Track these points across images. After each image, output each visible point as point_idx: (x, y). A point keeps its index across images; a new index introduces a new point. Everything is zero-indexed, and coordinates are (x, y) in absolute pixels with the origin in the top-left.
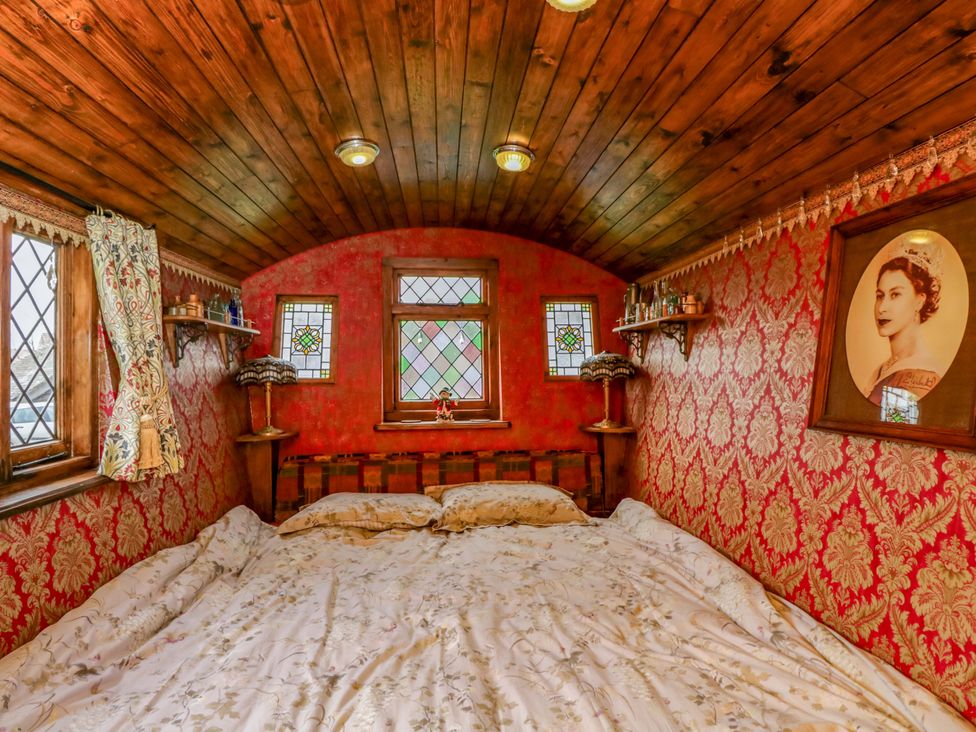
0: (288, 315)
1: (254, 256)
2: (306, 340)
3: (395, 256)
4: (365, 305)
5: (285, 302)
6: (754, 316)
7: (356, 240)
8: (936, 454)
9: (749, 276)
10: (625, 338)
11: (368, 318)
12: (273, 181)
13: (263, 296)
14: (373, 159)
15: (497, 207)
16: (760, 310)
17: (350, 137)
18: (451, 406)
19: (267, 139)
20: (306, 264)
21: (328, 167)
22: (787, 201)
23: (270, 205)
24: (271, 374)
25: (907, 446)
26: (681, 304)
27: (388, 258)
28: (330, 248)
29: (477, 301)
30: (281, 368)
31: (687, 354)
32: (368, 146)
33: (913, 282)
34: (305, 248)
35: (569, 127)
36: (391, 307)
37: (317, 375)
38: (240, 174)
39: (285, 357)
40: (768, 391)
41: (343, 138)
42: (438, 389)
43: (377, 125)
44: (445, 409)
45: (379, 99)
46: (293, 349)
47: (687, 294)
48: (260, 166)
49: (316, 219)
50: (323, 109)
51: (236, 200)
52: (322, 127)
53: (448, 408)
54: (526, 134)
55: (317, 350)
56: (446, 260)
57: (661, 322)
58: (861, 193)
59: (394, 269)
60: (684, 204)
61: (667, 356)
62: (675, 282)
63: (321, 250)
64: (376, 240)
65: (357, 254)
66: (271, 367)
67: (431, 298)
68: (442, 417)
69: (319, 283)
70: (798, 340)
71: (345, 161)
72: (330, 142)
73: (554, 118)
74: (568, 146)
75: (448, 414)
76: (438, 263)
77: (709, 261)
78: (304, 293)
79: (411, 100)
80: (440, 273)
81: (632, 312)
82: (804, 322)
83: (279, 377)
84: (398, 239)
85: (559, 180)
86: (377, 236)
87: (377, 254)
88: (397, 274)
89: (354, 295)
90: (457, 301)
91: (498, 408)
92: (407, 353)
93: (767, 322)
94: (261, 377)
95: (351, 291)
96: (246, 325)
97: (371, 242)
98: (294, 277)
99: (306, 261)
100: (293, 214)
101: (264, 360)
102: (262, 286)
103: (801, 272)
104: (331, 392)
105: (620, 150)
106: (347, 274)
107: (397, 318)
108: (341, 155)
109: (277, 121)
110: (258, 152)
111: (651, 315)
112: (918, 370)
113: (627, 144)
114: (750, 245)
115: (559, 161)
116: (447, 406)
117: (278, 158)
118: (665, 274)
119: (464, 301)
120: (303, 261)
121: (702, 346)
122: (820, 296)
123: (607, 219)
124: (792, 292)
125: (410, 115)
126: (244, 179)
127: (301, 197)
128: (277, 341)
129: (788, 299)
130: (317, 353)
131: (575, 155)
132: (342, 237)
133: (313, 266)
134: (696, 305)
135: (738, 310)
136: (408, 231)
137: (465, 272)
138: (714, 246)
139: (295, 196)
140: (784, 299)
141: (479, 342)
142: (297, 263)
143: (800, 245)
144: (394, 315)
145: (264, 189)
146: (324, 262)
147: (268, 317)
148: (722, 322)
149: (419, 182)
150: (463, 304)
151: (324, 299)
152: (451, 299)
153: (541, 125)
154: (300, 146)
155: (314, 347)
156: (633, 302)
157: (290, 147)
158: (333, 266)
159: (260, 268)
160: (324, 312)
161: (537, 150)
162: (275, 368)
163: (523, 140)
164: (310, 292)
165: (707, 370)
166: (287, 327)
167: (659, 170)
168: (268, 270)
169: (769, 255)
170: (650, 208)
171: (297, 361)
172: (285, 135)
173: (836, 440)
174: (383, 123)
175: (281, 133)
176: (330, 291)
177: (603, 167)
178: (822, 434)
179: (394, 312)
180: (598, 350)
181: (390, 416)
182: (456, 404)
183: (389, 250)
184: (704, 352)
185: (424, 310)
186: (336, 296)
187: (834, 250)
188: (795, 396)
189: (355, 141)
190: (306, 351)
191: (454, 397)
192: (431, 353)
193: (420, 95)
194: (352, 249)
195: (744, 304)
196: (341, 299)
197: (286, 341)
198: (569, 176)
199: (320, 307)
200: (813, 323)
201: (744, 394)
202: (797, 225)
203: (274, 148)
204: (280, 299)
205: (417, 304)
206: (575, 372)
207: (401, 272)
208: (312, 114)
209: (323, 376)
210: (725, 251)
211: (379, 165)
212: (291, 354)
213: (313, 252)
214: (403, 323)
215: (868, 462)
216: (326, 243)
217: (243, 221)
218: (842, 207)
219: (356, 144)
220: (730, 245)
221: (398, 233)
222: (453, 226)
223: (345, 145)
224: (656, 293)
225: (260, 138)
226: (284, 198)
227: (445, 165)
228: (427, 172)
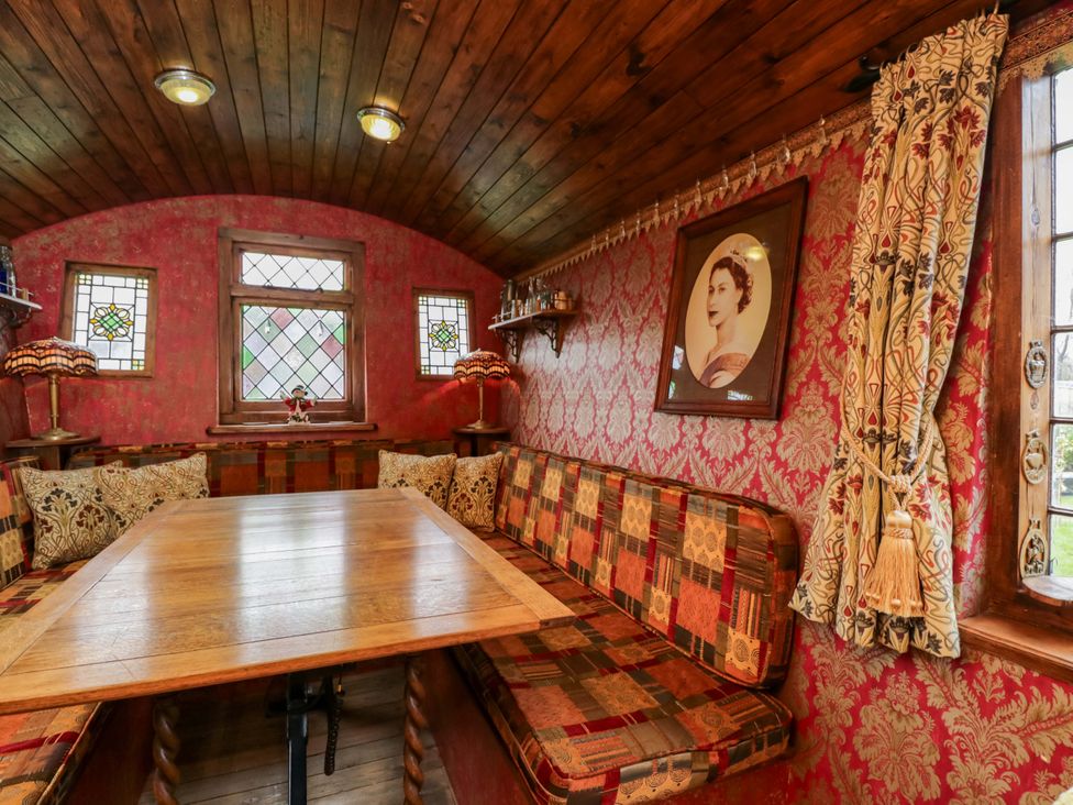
0: (82, 289)
1: (31, 206)
2: (111, 322)
3: (236, 226)
4: (195, 283)
5: (79, 272)
6: (615, 312)
7: (182, 202)
8: (744, 424)
9: (613, 274)
10: (500, 335)
11: (199, 299)
12: (65, 107)
13: (46, 262)
14: (206, 100)
15: (364, 180)
16: (621, 306)
17: (177, 67)
18: (305, 406)
19: (57, 49)
20: (112, 224)
21: (145, 99)
22: (645, 204)
23: (59, 140)
24: (59, 360)
25: (725, 419)
26: (554, 300)
27: (226, 229)
28: (145, 208)
29: (339, 288)
30: (74, 354)
31: (558, 350)
32: (201, 81)
33: (734, 278)
34: (108, 205)
35: (442, 98)
36: (230, 287)
37: (126, 366)
38: (16, 91)
39: (80, 341)
40: (625, 382)
41: (166, 67)
42: (290, 387)
43: (212, 57)
44: (298, 409)
45: (215, 24)
46: (91, 333)
47: (559, 290)
48: (46, 84)
49: (127, 167)
50: (140, 24)
51: (8, 125)
52: (137, 46)
53: (303, 408)
54: (394, 98)
55: (126, 335)
56: (302, 237)
57: (534, 317)
58: (701, 199)
59: (234, 242)
60: (557, 198)
61: (541, 353)
62: (549, 279)
63: (132, 209)
64: (210, 205)
65: (183, 219)
66: (58, 352)
67: (281, 281)
68: (295, 418)
69: (129, 252)
70: (650, 332)
71: (168, 95)
72: (148, 68)
73: (425, 85)
74: (440, 119)
75: (302, 415)
76: (291, 240)
77: (580, 258)
78: (106, 261)
79: (257, 34)
80: (294, 251)
81: (508, 309)
82: (655, 317)
83: (71, 364)
84: (239, 207)
85: (432, 157)
86: (211, 200)
87: (211, 222)
88: (238, 249)
89: (179, 269)
90: (314, 287)
91: (363, 409)
92: (250, 344)
93: (626, 316)
94: (43, 363)
95: (175, 265)
96: (19, 295)
97: (203, 206)
98: (93, 241)
99: (111, 222)
100: (92, 156)
101: (48, 342)
102: (43, 249)
103: (654, 270)
104: (147, 388)
105: (493, 131)
106: (170, 242)
107: (237, 302)
108: (163, 87)
109: (74, 29)
110: (42, 65)
111: (527, 311)
112: (736, 354)
113: (501, 126)
114: (614, 243)
115: (432, 136)
116: (301, 406)
117: (72, 76)
118: (541, 271)
119: (324, 287)
120: (104, 221)
121: (572, 342)
122: (667, 292)
123: (483, 207)
124: (647, 289)
125: (256, 52)
126: (21, 99)
127: (104, 135)
128: (66, 320)
129: (644, 295)
130: (126, 338)
131: (448, 130)
132: (163, 196)
133: (120, 230)
134: (566, 301)
135: (603, 306)
136: (253, 198)
137: (324, 253)
138: (584, 245)
139: (95, 132)
140: (640, 295)
141: (340, 335)
142: (96, 223)
143: (655, 245)
144: (233, 298)
145: (51, 118)
146: (136, 225)
147: (54, 289)
148: (589, 318)
149: (267, 137)
150: (322, 290)
151: (136, 271)
152: (307, 284)
153: (411, 91)
154: (104, 66)
155: (122, 331)
156: (509, 297)
157: (91, 66)
158: (149, 232)
159: (41, 224)
160: (136, 288)
161: (408, 118)
162: (64, 353)
163: (393, 106)
164: (115, 262)
165: (575, 366)
166: (82, 303)
167: (533, 159)
168: (52, 229)
169: (629, 254)
170: (525, 199)
171: (99, 347)
172: (85, 48)
173: (675, 420)
174: (220, 55)
175: (79, 45)
176: (144, 261)
177: (478, 148)
178: (665, 416)
179: (234, 294)
180: (473, 347)
181: (229, 418)
182: (313, 404)
183: (228, 220)
184: (573, 347)
185: (273, 294)
186: (154, 270)
187: (680, 249)
188: (646, 383)
189: (183, 73)
190: (110, 334)
191: (310, 397)
192: (282, 343)
193: (268, 29)
194: (176, 212)
195: (608, 301)
196: (160, 273)
197: (81, 322)
198: (443, 154)
199: (131, 282)
200: (661, 316)
201: (605, 385)
202: (652, 226)
203: (67, 63)
204: (72, 268)
205: (264, 287)
206: (449, 372)
207: (244, 246)
208: (123, 27)
209: (135, 368)
210: (593, 248)
211: (215, 109)
212: (88, 339)
213: (120, 210)
214: (246, 308)
215: (697, 436)
216: (140, 201)
217: (17, 157)
218: (687, 211)
219: (184, 75)
220: (598, 243)
221: (240, 199)
222: (310, 198)
223: (168, 75)
224: (530, 289)
225: (48, 48)
226: (80, 133)
227: (300, 122)
228: (277, 128)
